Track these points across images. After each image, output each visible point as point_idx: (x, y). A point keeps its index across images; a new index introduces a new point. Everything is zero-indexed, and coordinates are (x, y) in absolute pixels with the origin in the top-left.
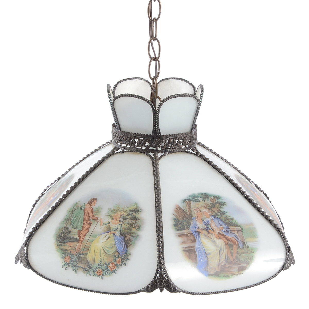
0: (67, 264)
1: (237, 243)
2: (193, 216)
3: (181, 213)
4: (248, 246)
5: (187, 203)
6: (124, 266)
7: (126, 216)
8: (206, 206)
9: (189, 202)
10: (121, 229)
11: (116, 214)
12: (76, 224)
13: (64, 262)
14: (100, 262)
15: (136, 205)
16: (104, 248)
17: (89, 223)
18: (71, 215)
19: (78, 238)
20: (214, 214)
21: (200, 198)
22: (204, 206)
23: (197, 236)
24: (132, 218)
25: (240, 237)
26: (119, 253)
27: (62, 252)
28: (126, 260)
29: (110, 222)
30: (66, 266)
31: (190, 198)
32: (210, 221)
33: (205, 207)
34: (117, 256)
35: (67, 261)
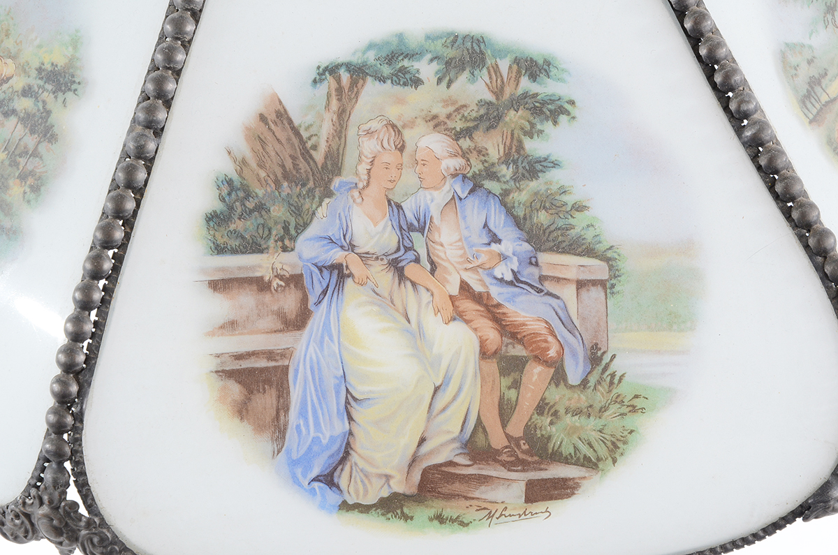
1: (552, 353)
2: (344, 172)
3: (278, 147)
4: (618, 375)
5: (340, 90)
7: (16, 98)
8: (449, 116)
9: (354, 83)
15: (75, 47)
20: (477, 166)
21: (432, 60)
22: (435, 117)
23: (324, 292)
24: (34, 116)
25: (584, 319)
31: (371, 57)
32: (435, 212)
33: (436, 123)
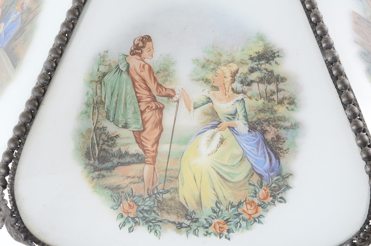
0: (130, 219)
6: (283, 205)
7: (248, 76)
10: (245, 112)
11: (219, 71)
12: (123, 115)
13: (122, 216)
14: (216, 204)
15: (263, 40)
16: (218, 168)
17: (157, 108)
18: (99, 91)
19: (141, 151)
24: (265, 77)
26: (261, 176)
27: (110, 192)
28: (284, 190)
29: (209, 98)
30: (128, 226)
34: (256, 185)
35: (128, 213)
